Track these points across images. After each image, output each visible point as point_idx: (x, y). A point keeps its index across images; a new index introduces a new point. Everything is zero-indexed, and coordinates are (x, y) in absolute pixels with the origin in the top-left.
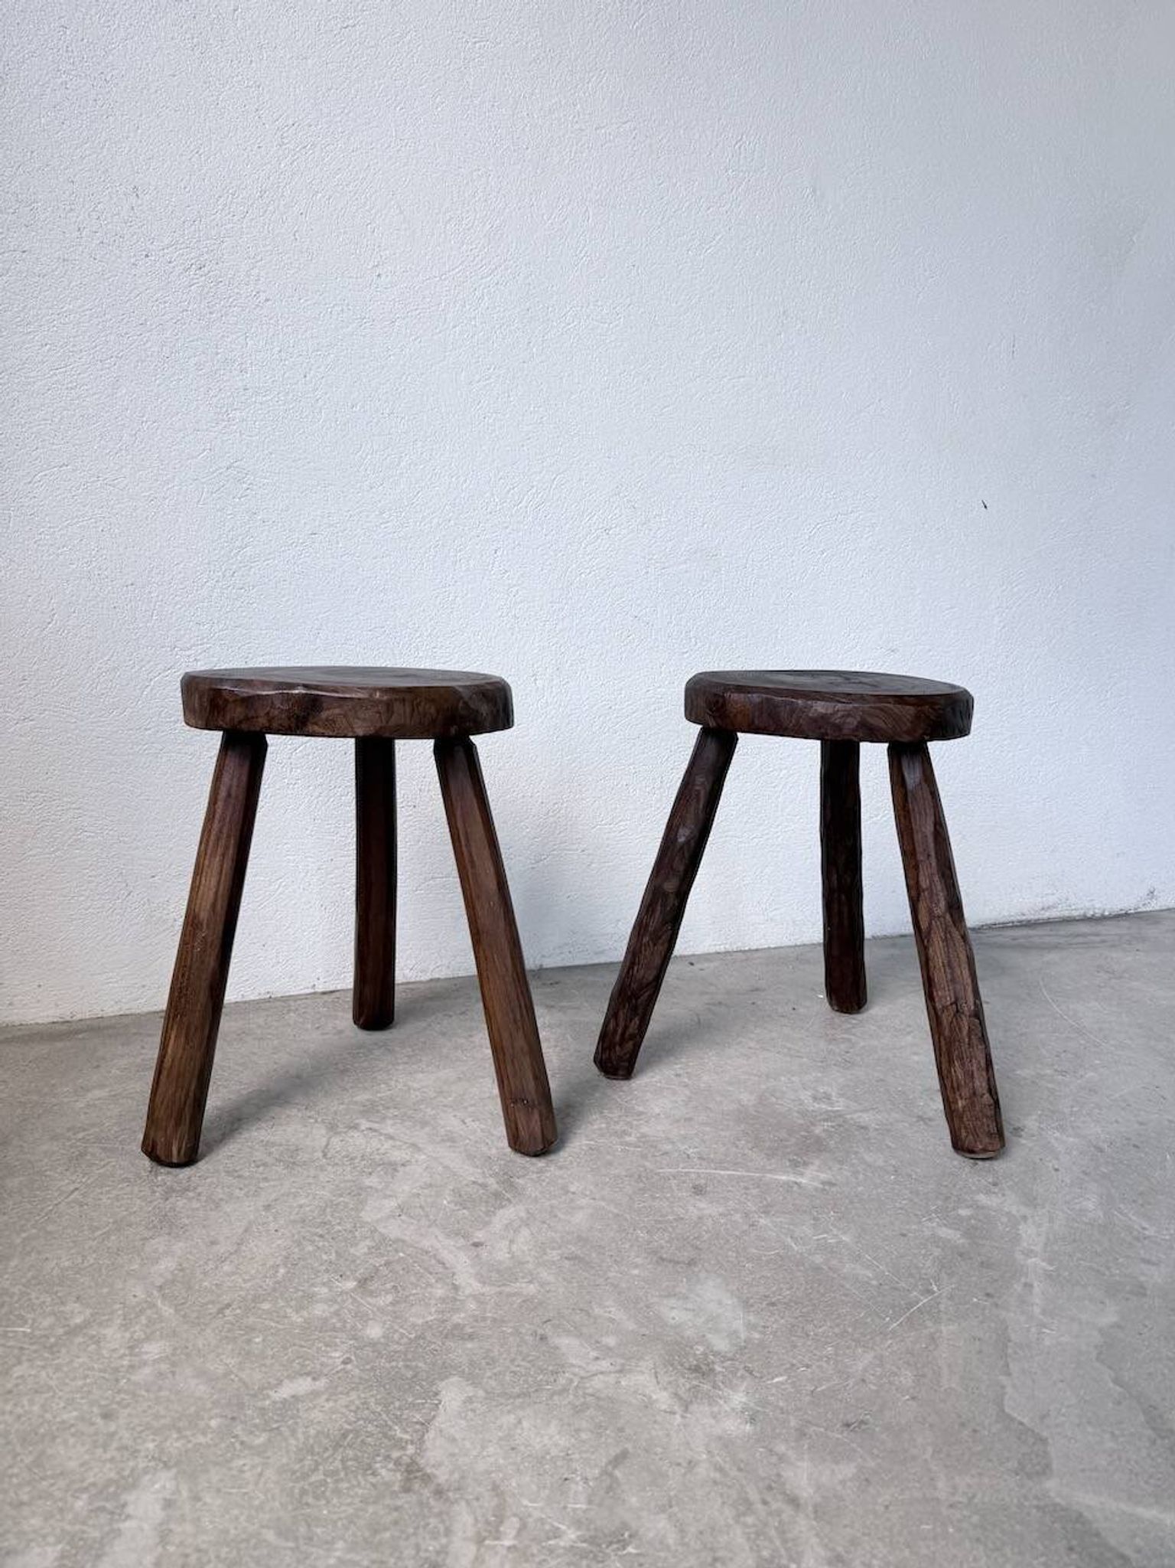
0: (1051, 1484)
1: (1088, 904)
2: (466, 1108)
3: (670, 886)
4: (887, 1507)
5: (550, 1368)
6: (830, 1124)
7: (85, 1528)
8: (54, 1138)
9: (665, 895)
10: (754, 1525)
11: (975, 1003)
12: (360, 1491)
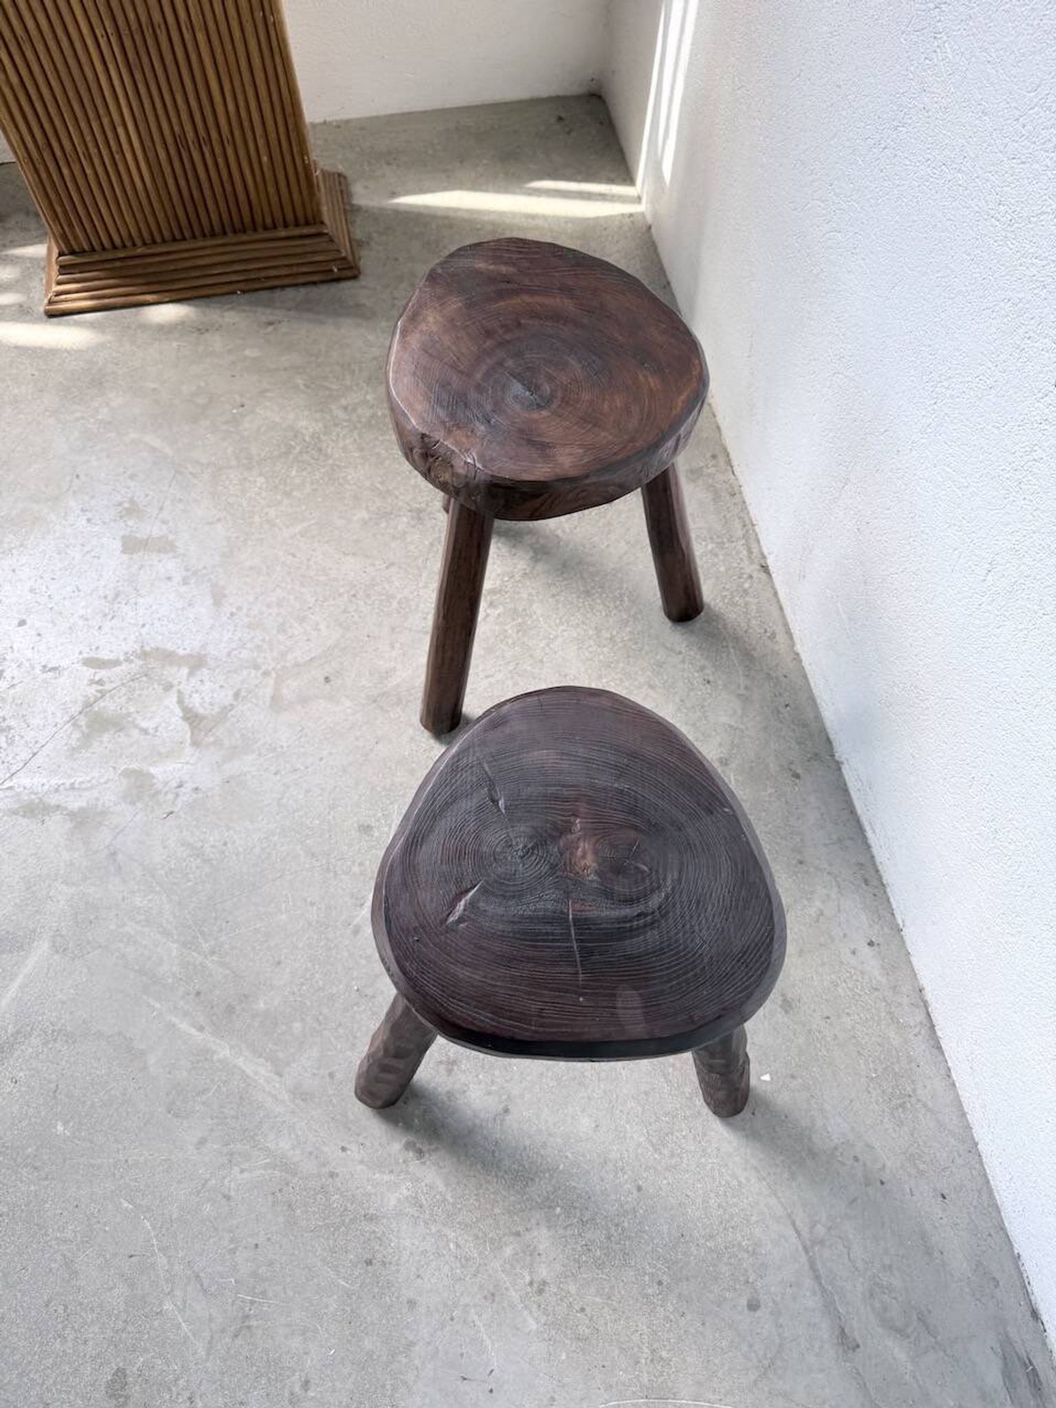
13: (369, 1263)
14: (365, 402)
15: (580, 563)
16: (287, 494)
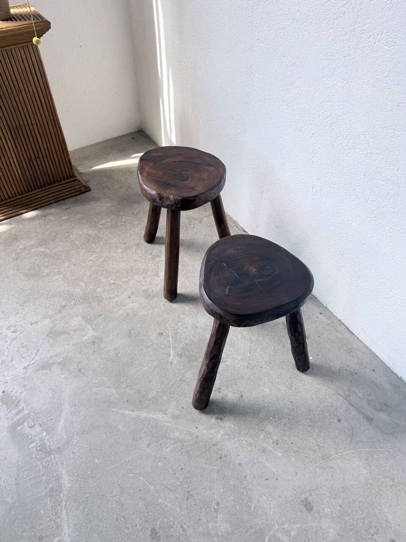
13: (221, 458)
14: (107, 221)
15: (192, 244)
16: (93, 252)
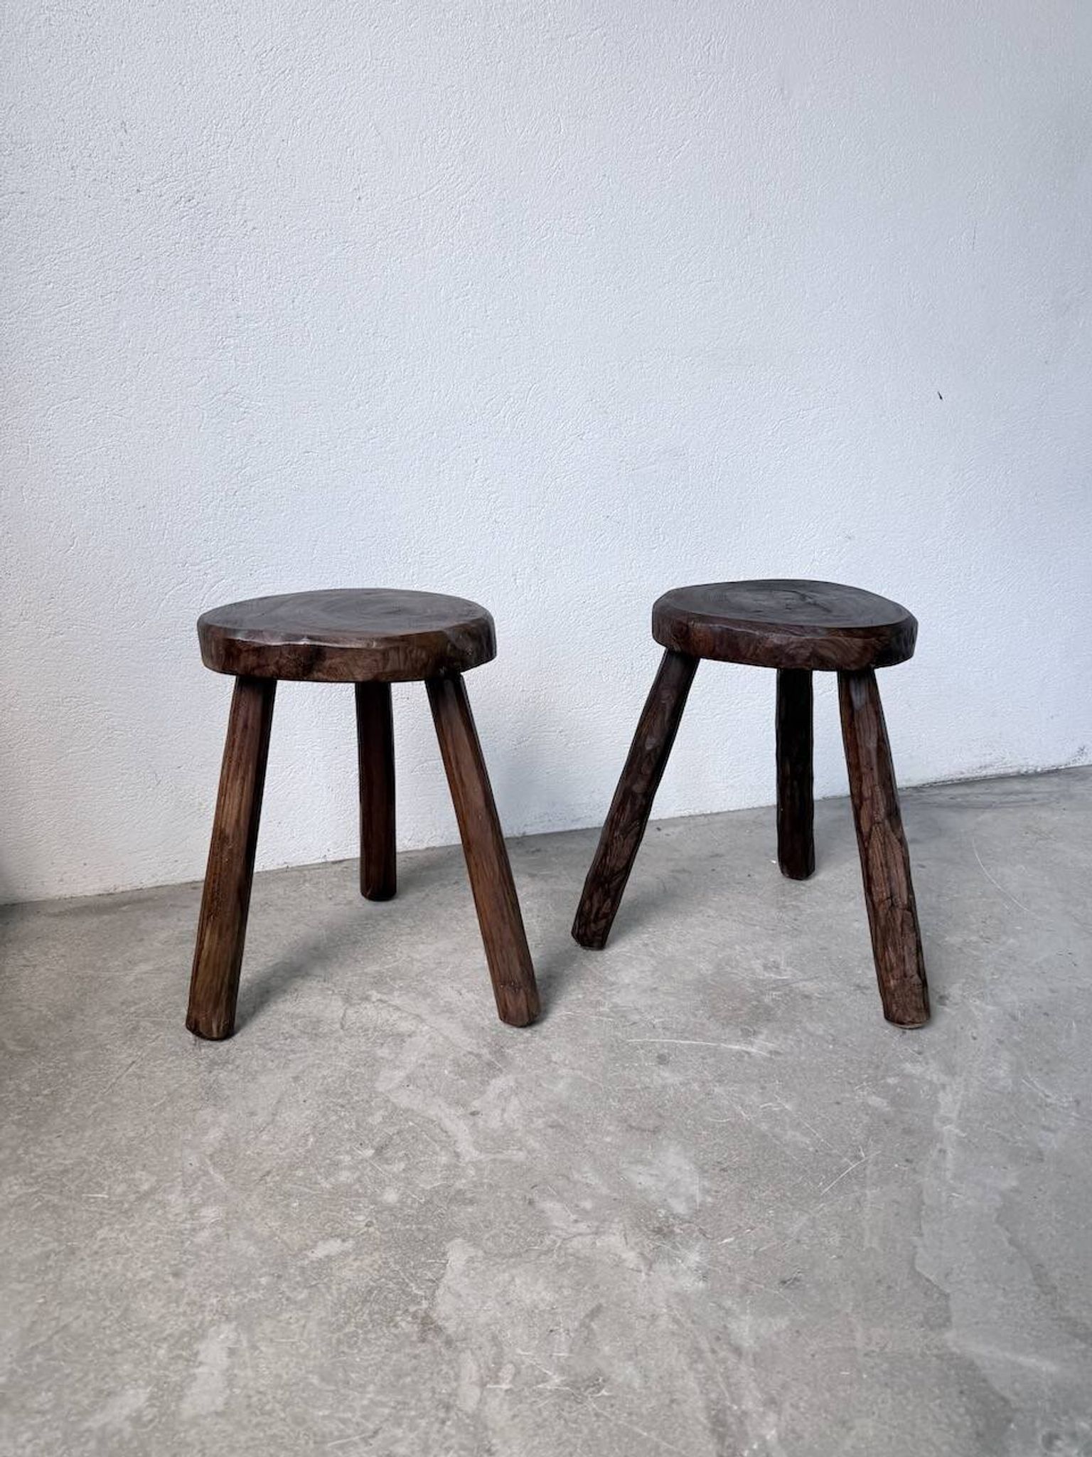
0: (950, 1335)
1: (1022, 762)
2: (460, 979)
3: (638, 788)
4: (813, 1356)
5: (538, 1230)
6: (778, 993)
7: (167, 1373)
8: (111, 1012)
9: (634, 795)
10: (704, 1372)
11: (908, 898)
12: (386, 1342)
